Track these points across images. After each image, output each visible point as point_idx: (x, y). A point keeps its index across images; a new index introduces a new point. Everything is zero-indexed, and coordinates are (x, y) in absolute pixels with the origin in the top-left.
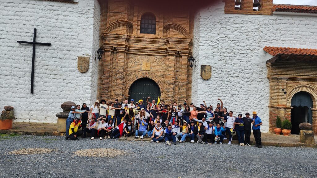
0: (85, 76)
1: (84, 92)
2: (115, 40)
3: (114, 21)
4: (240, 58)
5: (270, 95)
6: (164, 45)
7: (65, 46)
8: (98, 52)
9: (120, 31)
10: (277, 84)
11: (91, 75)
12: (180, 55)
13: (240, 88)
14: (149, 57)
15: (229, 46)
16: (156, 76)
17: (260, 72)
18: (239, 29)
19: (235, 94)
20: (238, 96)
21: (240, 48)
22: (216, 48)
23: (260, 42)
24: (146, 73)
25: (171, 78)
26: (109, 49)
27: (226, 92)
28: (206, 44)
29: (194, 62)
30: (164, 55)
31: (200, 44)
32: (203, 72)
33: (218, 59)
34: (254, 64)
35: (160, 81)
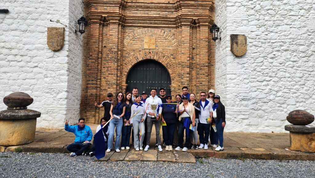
0: (59, 57)
1: (58, 79)
2: (104, 7)
4: (289, 23)
6: (174, 12)
7: (29, 13)
8: (79, 22)
11: (67, 54)
12: (197, 25)
13: (292, 67)
14: (153, 29)
15: (271, 5)
16: (164, 57)
19: (285, 77)
20: (289, 79)
21: (289, 7)
22: (252, 9)
24: (150, 53)
25: (184, 59)
26: (96, 19)
27: (270, 74)
28: (237, 4)
29: (219, 33)
30: (175, 26)
31: (228, 4)
32: (235, 45)
33: (256, 25)
34: (312, 31)
35: (170, 63)
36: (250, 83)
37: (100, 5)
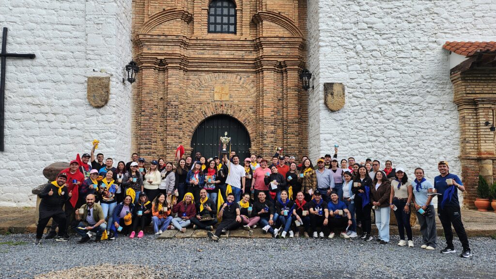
0: (103, 114)
1: (102, 144)
2: (160, 47)
3: (158, 12)
4: (399, 67)
5: (462, 135)
6: (253, 52)
7: (64, 58)
8: (128, 68)
9: (170, 30)
10: (475, 112)
11: (114, 111)
12: (284, 69)
13: (403, 124)
14: (225, 75)
15: (376, 44)
16: (240, 111)
17: (439, 92)
18: (395, 12)
19: (393, 137)
20: (399, 139)
21: (399, 47)
22: (352, 50)
23: (436, 34)
24: (222, 105)
25: (268, 114)
26: (149, 62)
27: (375, 133)
28: (332, 44)
29: (311, 80)
30: (254, 70)
31: (321, 44)
32: (330, 96)
33: (356, 71)
34: (427, 77)
35: (249, 119)
36: (350, 145)
37: (154, 44)
